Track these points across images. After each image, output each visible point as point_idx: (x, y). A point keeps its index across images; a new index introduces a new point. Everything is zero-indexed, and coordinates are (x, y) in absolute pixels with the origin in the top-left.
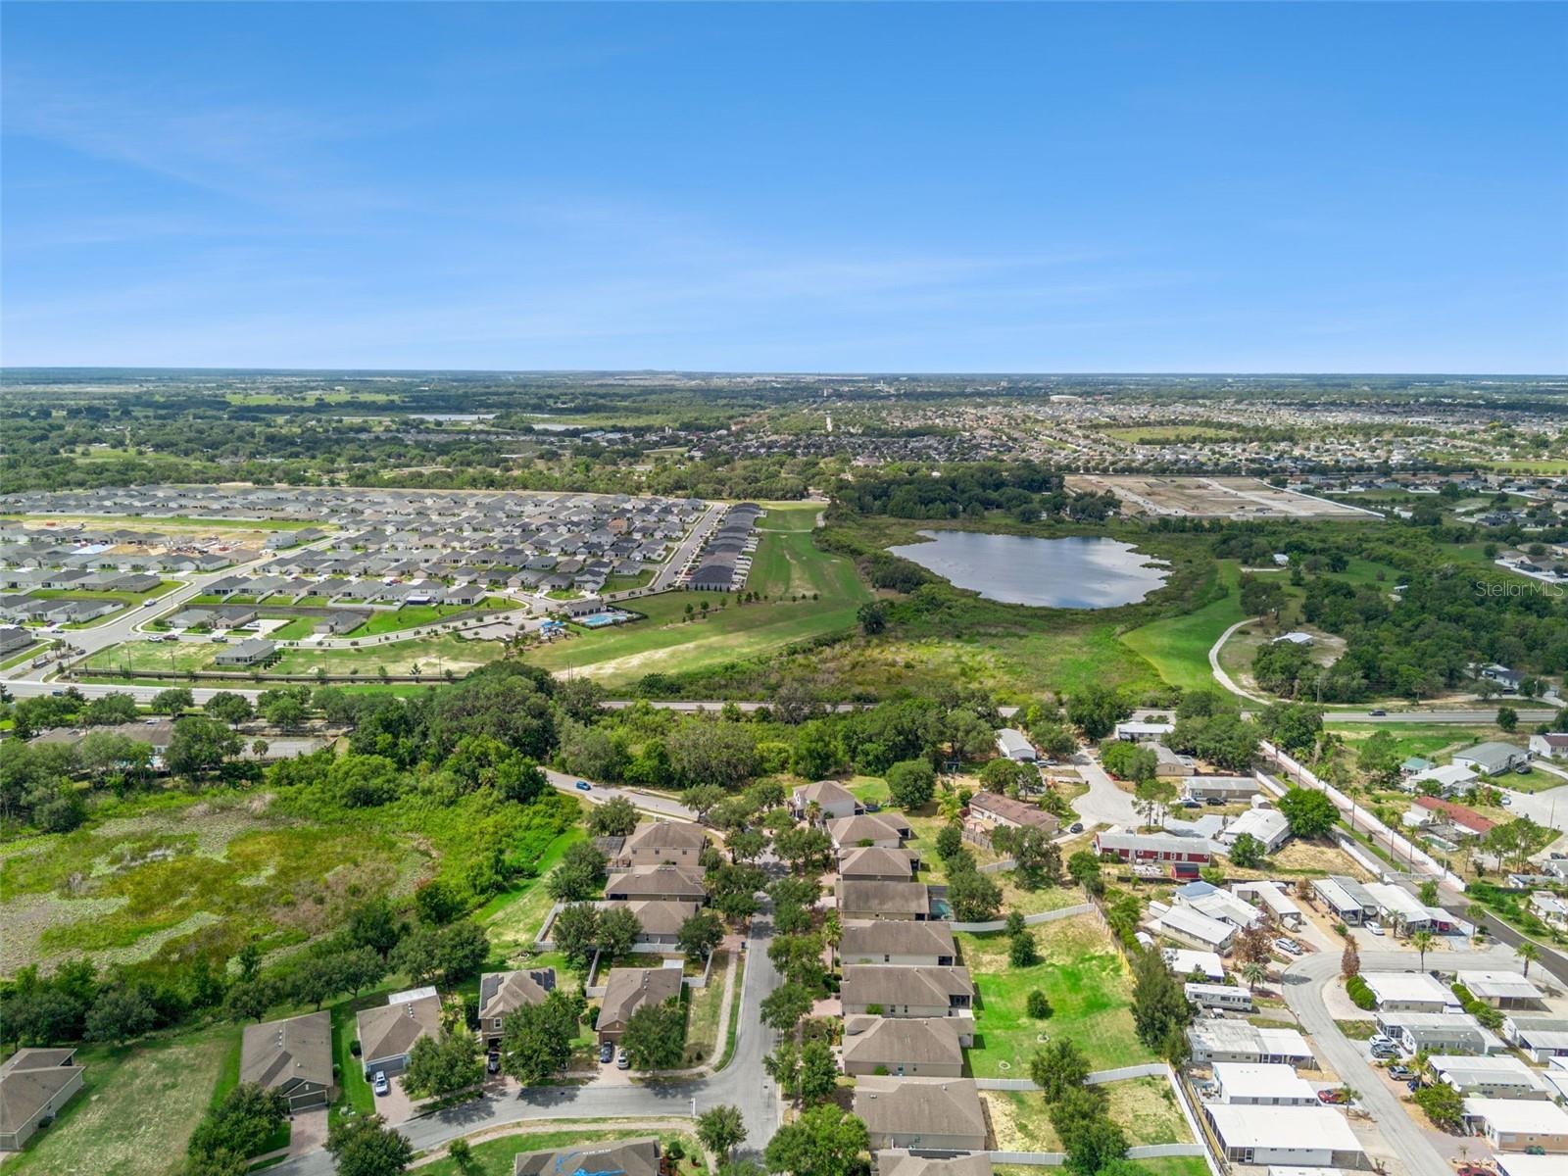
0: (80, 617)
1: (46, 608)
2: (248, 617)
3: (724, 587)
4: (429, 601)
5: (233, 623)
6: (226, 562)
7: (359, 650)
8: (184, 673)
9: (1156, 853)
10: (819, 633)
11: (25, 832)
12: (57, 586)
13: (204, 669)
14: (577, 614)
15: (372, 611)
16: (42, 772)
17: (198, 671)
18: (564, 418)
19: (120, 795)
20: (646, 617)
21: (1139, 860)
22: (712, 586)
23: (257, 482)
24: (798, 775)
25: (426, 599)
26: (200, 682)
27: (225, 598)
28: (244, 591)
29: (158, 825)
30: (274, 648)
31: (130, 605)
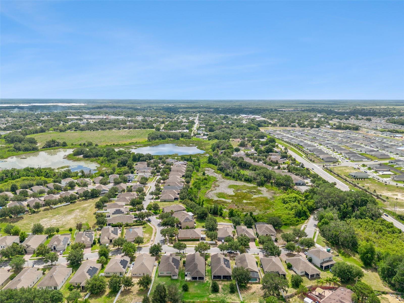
0: (355, 160)
5: (376, 170)
8: (339, 174)
12: (367, 153)
13: (345, 175)
17: (343, 176)
27: (390, 164)
30: (369, 177)
31: (372, 160)
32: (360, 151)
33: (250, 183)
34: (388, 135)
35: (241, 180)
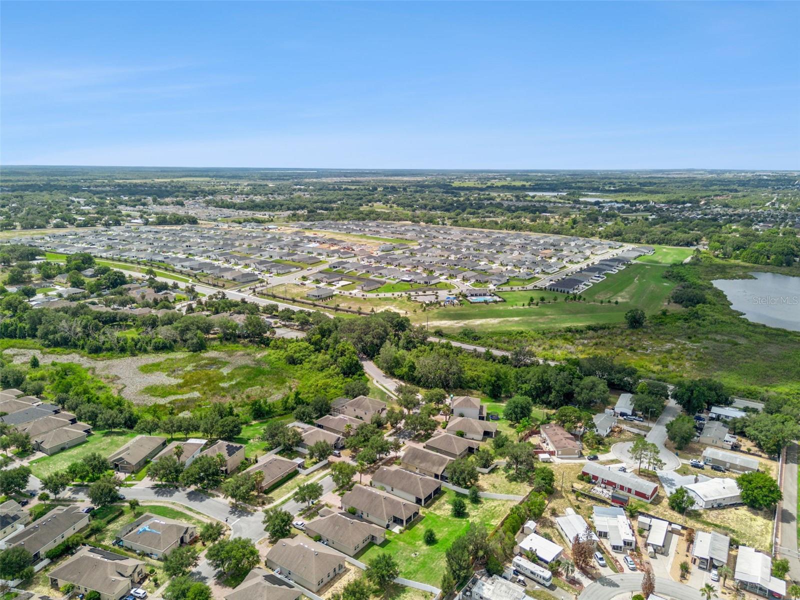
0: (281, 272)
1: (272, 266)
2: (338, 279)
3: (566, 290)
4: (411, 281)
5: (328, 281)
6: (353, 255)
7: (365, 299)
8: (290, 298)
9: (615, 484)
10: (592, 323)
11: (183, 350)
12: (284, 258)
13: (301, 298)
14: (472, 295)
15: (385, 282)
16: (195, 327)
17: (298, 299)
18: (611, 195)
19: (221, 341)
20: (505, 301)
21: (603, 485)
22: (559, 290)
23: (413, 221)
24: (484, 393)
25: (409, 279)
26: (296, 303)
27: (335, 270)
28: (344, 268)
29: (223, 356)
30: (334, 293)
31: (302, 269)
32: (268, 256)
33: (173, 351)
34: (255, 227)
35: (145, 351)
